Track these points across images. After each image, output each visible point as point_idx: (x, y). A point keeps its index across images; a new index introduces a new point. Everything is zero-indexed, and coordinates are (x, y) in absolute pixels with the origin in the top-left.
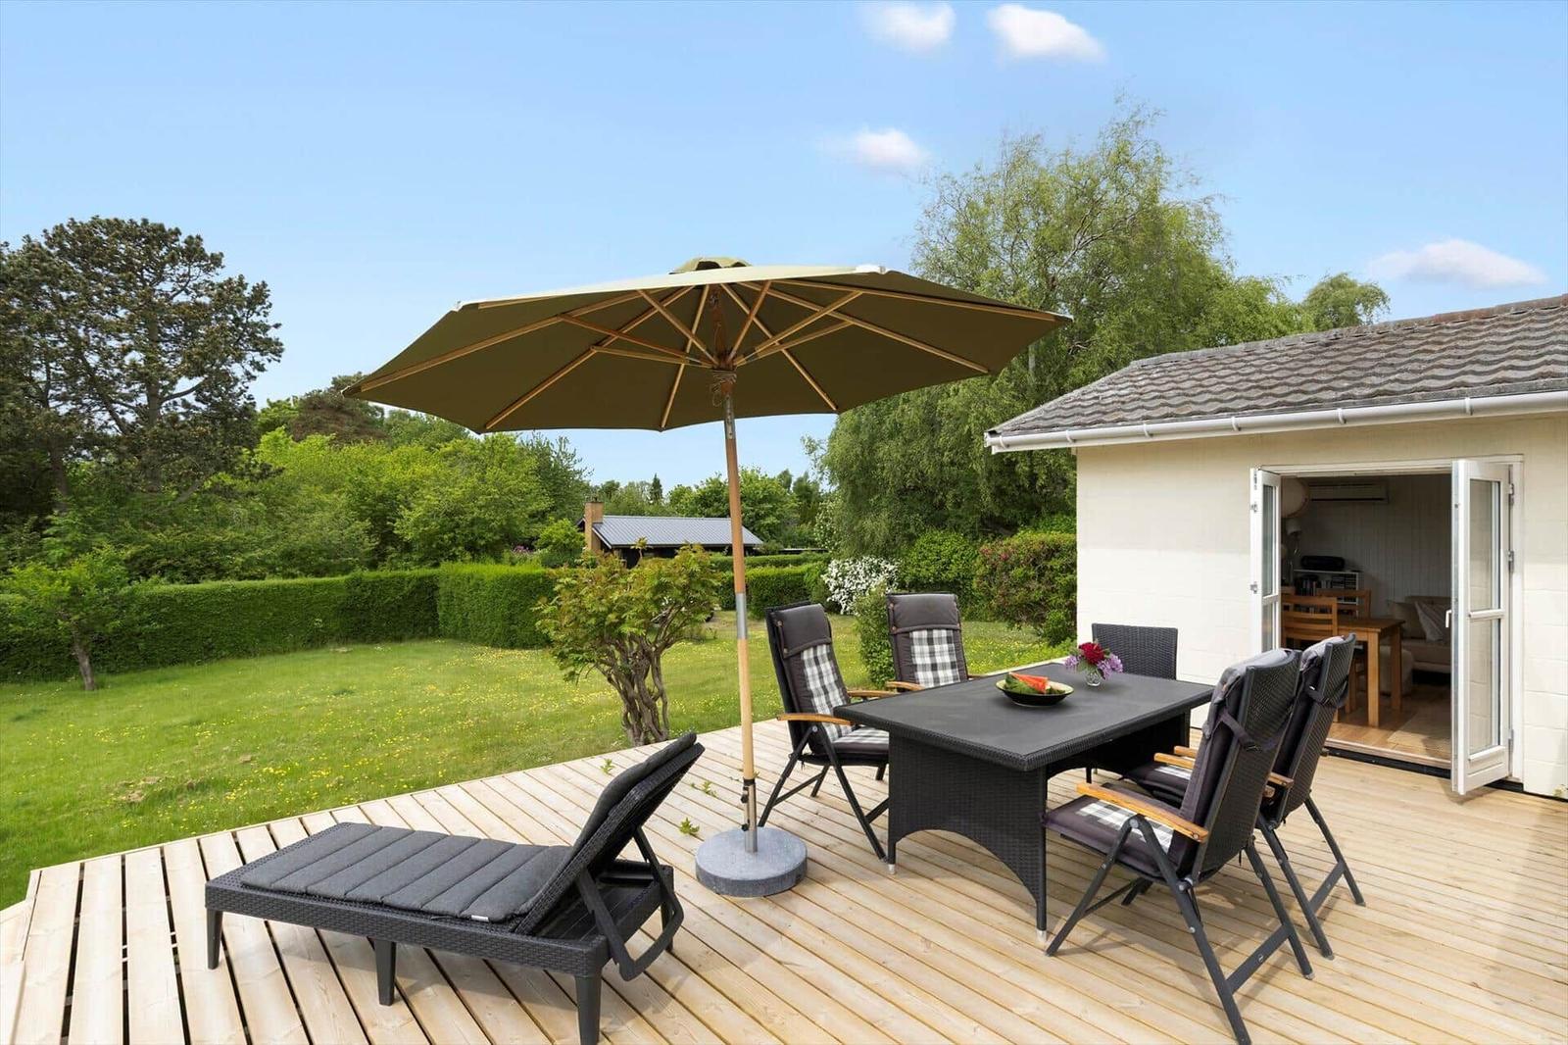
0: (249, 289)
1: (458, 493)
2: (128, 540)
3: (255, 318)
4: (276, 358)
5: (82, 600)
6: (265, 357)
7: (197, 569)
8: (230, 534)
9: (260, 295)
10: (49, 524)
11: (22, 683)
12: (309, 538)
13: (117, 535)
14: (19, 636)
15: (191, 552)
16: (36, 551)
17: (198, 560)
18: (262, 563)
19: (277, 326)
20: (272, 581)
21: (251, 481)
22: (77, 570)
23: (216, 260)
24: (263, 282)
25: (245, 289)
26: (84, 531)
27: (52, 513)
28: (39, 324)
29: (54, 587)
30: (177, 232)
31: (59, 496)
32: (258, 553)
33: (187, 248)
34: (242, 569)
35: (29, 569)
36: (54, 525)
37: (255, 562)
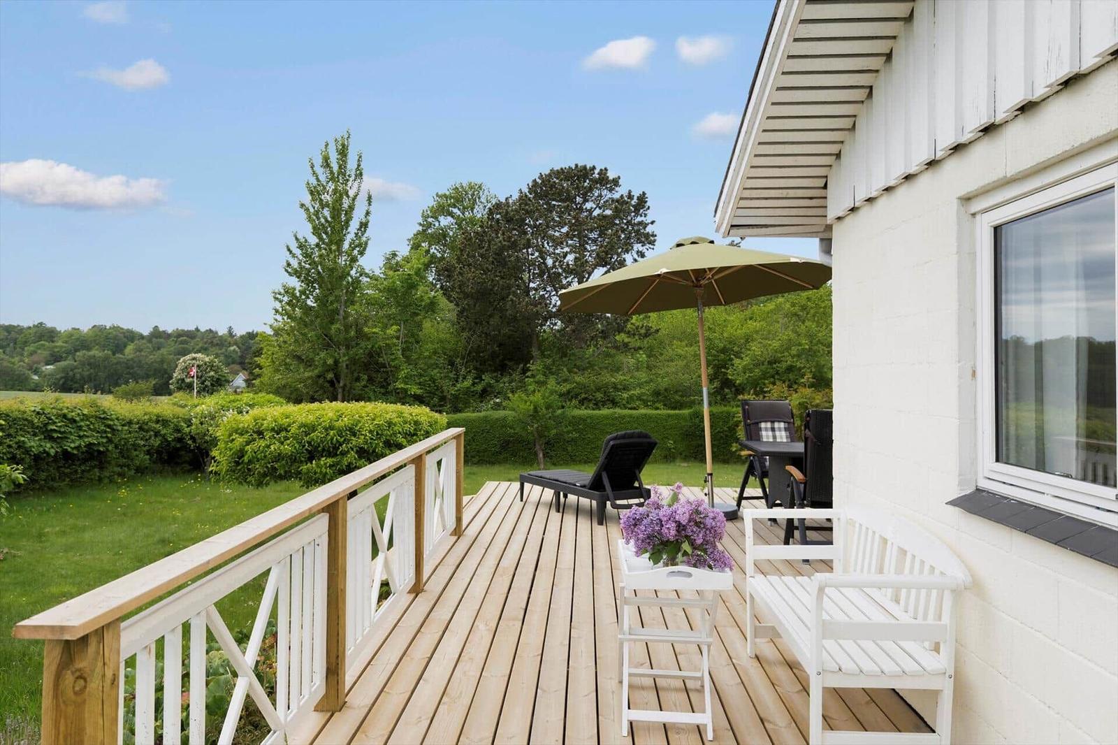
0: (635, 198)
1: (776, 344)
2: (565, 381)
3: (639, 219)
4: (652, 247)
5: (539, 416)
6: (644, 247)
7: (602, 402)
8: (620, 377)
9: (642, 200)
10: (528, 370)
11: (514, 465)
12: (670, 381)
13: (561, 377)
14: (512, 437)
15: (598, 389)
16: (522, 386)
17: (602, 395)
18: (639, 398)
19: (652, 223)
20: (643, 411)
21: (640, 339)
22: (537, 397)
23: (616, 182)
24: (643, 192)
25: (633, 199)
26: (544, 375)
27: (530, 363)
28: (524, 245)
29: (526, 407)
30: (594, 168)
31: (535, 352)
32: (637, 392)
33: (599, 178)
34: (628, 402)
35: (516, 395)
36: (530, 370)
37: (635, 398)
